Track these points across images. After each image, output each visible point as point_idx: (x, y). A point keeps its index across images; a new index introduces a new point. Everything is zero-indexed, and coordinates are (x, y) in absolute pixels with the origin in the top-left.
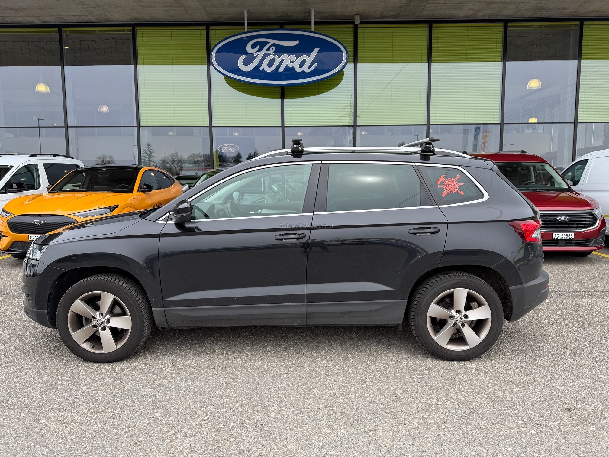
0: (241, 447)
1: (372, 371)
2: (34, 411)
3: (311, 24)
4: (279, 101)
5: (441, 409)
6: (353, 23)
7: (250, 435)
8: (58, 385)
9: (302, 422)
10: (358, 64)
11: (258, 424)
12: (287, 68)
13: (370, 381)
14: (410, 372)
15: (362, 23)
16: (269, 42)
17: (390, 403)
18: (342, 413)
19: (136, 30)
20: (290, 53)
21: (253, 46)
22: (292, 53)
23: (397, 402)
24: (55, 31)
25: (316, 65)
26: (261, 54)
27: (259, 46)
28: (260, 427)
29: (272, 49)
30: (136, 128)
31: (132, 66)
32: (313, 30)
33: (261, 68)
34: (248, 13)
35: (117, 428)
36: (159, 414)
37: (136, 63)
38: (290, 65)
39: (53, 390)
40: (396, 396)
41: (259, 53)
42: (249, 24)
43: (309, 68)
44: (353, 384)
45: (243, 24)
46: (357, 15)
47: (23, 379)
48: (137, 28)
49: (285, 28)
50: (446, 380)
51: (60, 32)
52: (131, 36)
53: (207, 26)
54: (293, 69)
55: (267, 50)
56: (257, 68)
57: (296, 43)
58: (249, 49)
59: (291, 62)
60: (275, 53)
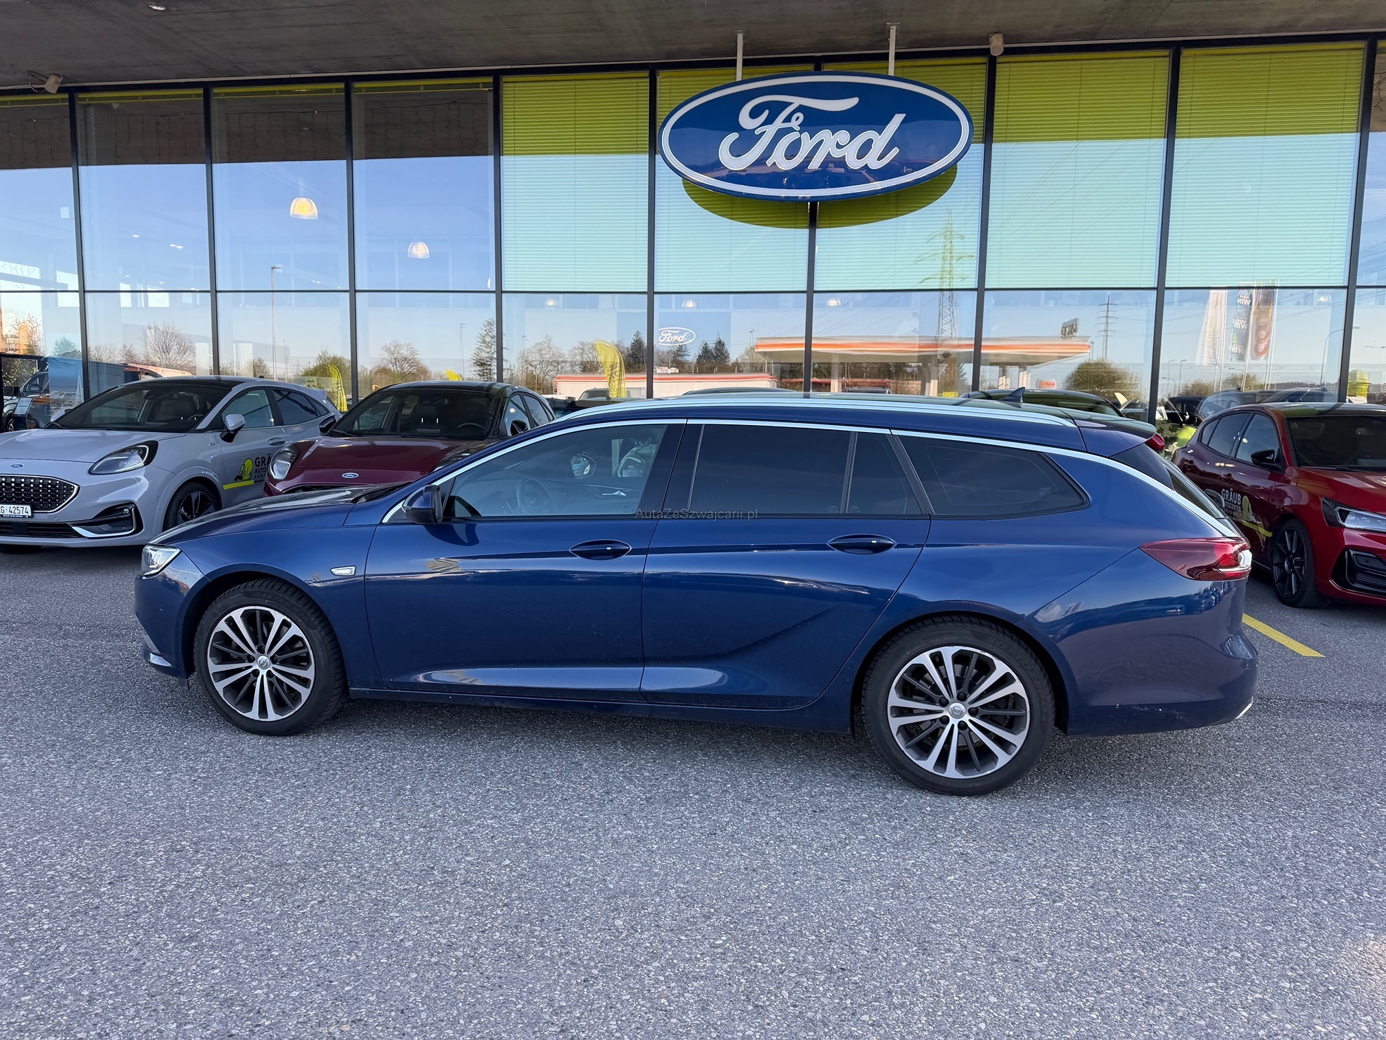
2: (373, 893)
3: (888, 59)
4: (804, 233)
5: (1254, 977)
6: (986, 52)
7: (821, 989)
8: (407, 842)
9: (930, 973)
10: (994, 145)
11: (835, 967)
12: (829, 160)
14: (1164, 883)
15: (1007, 52)
16: (791, 104)
18: (1017, 961)
19: (501, 84)
20: (836, 127)
21: (754, 114)
22: (841, 126)
23: (1143, 949)
24: (338, 90)
25: (895, 152)
26: (771, 130)
27: (766, 113)
28: (841, 974)
29: (797, 118)
30: (493, 295)
31: (491, 159)
32: (891, 72)
33: (769, 162)
34: (744, 38)
35: (541, 944)
36: (621, 923)
37: (498, 152)
38: (837, 154)
39: (398, 851)
40: (1139, 936)
41: (767, 129)
42: (746, 63)
43: (879, 159)
45: (733, 64)
46: (997, 35)
47: (335, 824)
48: (505, 79)
49: (824, 70)
50: (1254, 909)
51: (348, 90)
52: (491, 95)
53: (653, 70)
54: (841, 162)
55: (784, 121)
56: (761, 161)
57: (852, 102)
58: (745, 120)
59: (839, 146)
60: (804, 127)
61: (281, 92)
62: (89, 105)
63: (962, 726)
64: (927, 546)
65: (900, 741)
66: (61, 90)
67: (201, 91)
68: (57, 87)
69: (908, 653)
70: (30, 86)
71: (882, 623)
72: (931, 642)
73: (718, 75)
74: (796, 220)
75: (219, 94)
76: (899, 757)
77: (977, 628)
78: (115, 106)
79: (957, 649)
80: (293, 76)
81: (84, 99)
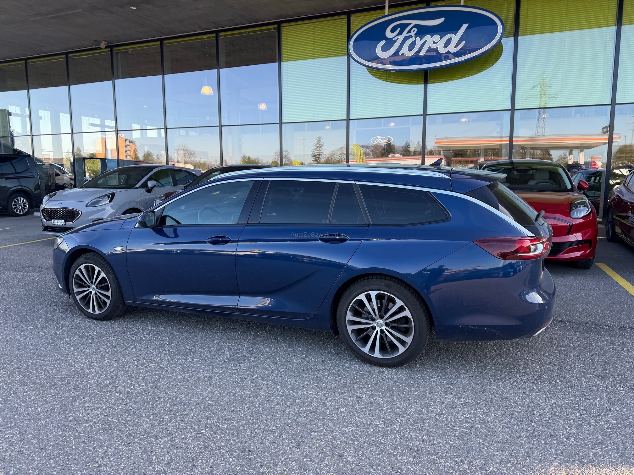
0: (214, 471)
1: (410, 413)
4: (422, 86)
7: (231, 460)
9: (291, 458)
10: (520, 38)
11: (247, 450)
12: (430, 50)
13: (399, 425)
16: (410, 24)
17: (405, 457)
19: (281, 27)
20: (433, 33)
21: (393, 31)
22: (436, 33)
23: (415, 457)
24: (213, 37)
25: (463, 43)
26: (401, 38)
27: (399, 29)
28: (247, 453)
29: (414, 31)
30: (278, 125)
31: (277, 64)
32: (462, 3)
33: (400, 53)
35: (125, 424)
36: (167, 417)
37: (280, 60)
38: (434, 46)
41: (399, 37)
42: (390, 7)
43: (455, 48)
44: (377, 425)
45: (384, 8)
48: (283, 25)
49: (432, 5)
51: (217, 37)
52: (277, 33)
53: (349, 14)
54: (436, 50)
55: (408, 33)
56: (396, 53)
57: (442, 20)
58: (389, 34)
59: (435, 43)
60: (417, 35)
61: (191, 40)
62: (118, 53)
63: (382, 331)
64: (364, 240)
65: (353, 337)
66: (106, 47)
67: (159, 43)
68: (105, 46)
69: (355, 294)
70: (95, 47)
71: (342, 277)
72: (365, 288)
73: (377, 14)
74: (418, 80)
75: (166, 43)
76: (352, 345)
77: (387, 282)
78: (130, 52)
79: (377, 292)
80: (195, 32)
81: (116, 50)
